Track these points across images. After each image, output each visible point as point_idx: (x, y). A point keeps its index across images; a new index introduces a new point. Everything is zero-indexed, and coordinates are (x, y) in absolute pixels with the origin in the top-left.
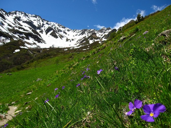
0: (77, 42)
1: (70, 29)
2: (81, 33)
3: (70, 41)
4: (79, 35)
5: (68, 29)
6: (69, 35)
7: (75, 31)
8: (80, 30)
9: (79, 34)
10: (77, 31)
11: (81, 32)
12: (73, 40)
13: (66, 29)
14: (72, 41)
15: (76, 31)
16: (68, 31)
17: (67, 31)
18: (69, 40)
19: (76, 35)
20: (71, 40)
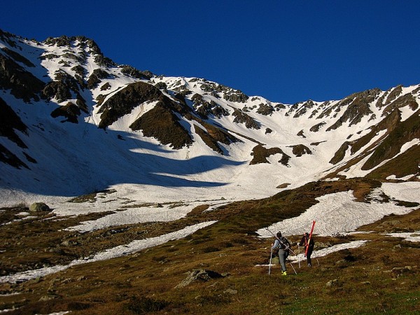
0: (334, 161)
1: (274, 104)
2: (341, 114)
3: (285, 160)
4: (335, 127)
5: (264, 101)
6: (269, 131)
7: (303, 112)
8: (332, 103)
9: (331, 120)
10: (315, 108)
11: (344, 109)
12: (299, 150)
13: (250, 103)
14: (293, 157)
15: (309, 111)
16: (266, 111)
17: (259, 112)
18: (277, 150)
19: (315, 128)
20: (289, 152)
